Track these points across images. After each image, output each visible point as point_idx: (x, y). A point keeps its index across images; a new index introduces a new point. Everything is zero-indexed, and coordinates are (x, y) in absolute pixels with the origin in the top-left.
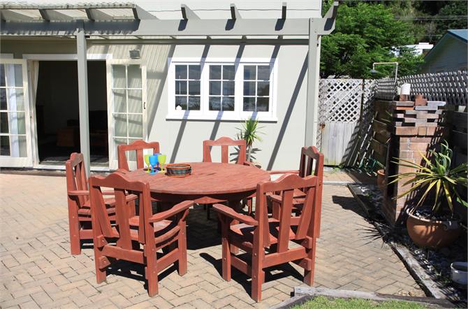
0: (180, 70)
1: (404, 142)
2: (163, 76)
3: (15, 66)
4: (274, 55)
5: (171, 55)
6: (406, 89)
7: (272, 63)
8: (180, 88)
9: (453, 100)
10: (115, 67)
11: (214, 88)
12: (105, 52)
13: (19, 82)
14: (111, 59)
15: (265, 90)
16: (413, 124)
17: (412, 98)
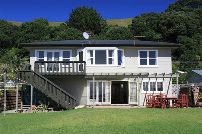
0: (144, 83)
1: (194, 93)
2: (141, 84)
3: (108, 82)
4: (163, 80)
5: (142, 80)
6: (193, 85)
7: (163, 81)
8: (144, 86)
9: (200, 87)
10: (130, 82)
11: (151, 86)
12: (128, 79)
13: (109, 86)
14: (129, 81)
15: (162, 86)
16: (195, 91)
17: (194, 87)
